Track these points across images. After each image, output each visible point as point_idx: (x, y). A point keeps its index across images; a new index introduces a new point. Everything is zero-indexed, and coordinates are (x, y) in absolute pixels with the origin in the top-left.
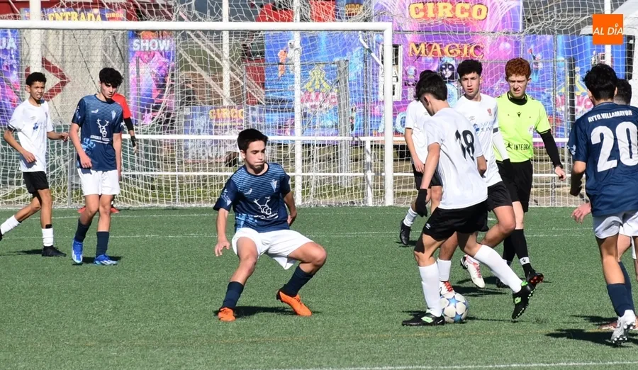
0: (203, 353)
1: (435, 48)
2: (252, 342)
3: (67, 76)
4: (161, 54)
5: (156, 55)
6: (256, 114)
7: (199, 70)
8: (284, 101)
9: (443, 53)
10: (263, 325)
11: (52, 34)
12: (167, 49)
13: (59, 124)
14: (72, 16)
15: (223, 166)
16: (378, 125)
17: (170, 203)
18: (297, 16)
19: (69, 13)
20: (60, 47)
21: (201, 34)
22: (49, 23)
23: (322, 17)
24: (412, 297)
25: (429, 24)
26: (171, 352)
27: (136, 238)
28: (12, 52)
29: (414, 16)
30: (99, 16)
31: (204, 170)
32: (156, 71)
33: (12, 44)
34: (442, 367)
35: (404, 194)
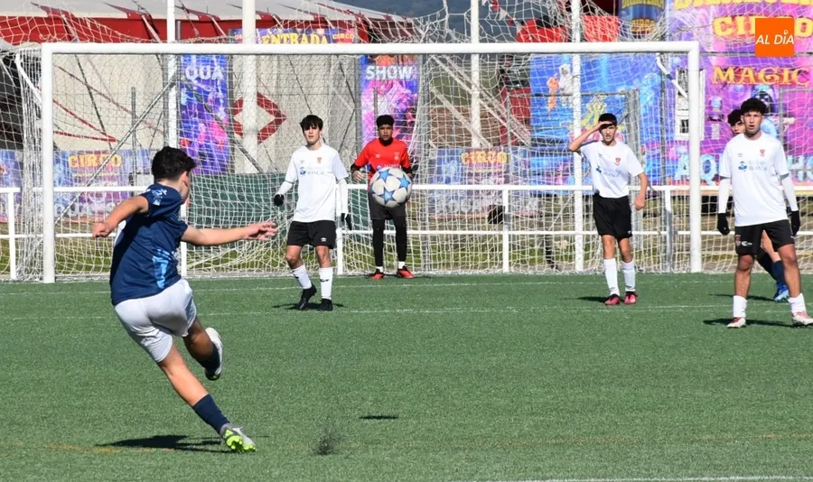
0: (497, 458)
1: (747, 73)
2: (555, 444)
3: (282, 113)
4: (401, 83)
5: (394, 86)
6: (519, 158)
7: (446, 104)
8: (553, 142)
9: (756, 79)
10: (566, 423)
11: (264, 60)
12: (408, 77)
13: (274, 171)
14: (292, 37)
15: (486, 224)
16: (674, 170)
17: (420, 270)
18: (577, 35)
19: (287, 35)
20: (275, 77)
21: (448, 58)
22: (264, 48)
23: (609, 35)
24: (749, 388)
25: (746, 44)
26: (456, 456)
27: (385, 314)
28: (219, 83)
29: (720, 33)
30: (324, 39)
31: (463, 227)
32: (394, 105)
33: (218, 74)
34: (807, 478)
35: (716, 258)
